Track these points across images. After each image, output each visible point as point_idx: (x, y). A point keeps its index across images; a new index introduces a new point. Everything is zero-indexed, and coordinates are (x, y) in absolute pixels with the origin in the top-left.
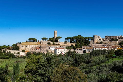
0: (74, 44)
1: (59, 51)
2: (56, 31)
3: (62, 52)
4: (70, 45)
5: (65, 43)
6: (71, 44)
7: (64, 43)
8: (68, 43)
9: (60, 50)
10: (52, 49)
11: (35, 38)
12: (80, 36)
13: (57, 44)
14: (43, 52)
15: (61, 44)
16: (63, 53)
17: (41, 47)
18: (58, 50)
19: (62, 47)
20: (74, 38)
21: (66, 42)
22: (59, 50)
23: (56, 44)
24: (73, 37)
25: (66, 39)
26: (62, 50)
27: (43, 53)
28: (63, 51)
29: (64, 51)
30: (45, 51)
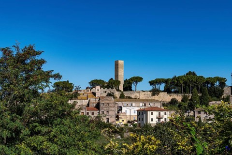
0: (179, 98)
1: (152, 117)
2: (121, 62)
3: (159, 119)
4: (170, 101)
5: (153, 95)
6: (171, 98)
7: (150, 93)
8: (160, 93)
9: (156, 114)
10: (126, 111)
11: (68, 81)
12: (194, 74)
13: (132, 98)
14: (108, 119)
15: (143, 96)
16: (162, 120)
17: (101, 105)
18: (149, 112)
19: (152, 104)
20: (178, 81)
21: (155, 92)
22: (152, 114)
23: (130, 98)
24: (175, 78)
25: (151, 83)
26: (159, 114)
27: (106, 121)
28: (161, 116)
29: (165, 117)
30: (111, 117)
